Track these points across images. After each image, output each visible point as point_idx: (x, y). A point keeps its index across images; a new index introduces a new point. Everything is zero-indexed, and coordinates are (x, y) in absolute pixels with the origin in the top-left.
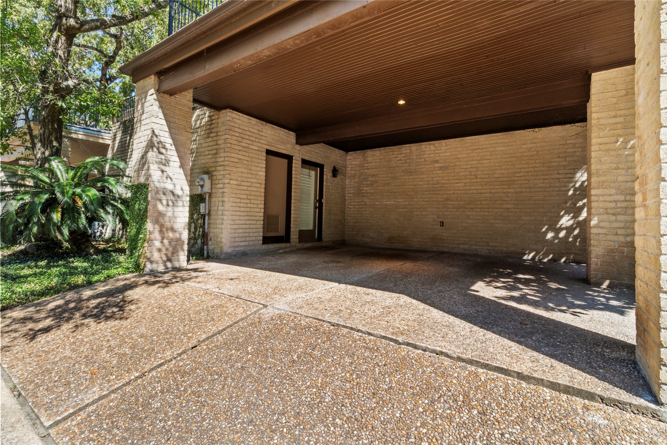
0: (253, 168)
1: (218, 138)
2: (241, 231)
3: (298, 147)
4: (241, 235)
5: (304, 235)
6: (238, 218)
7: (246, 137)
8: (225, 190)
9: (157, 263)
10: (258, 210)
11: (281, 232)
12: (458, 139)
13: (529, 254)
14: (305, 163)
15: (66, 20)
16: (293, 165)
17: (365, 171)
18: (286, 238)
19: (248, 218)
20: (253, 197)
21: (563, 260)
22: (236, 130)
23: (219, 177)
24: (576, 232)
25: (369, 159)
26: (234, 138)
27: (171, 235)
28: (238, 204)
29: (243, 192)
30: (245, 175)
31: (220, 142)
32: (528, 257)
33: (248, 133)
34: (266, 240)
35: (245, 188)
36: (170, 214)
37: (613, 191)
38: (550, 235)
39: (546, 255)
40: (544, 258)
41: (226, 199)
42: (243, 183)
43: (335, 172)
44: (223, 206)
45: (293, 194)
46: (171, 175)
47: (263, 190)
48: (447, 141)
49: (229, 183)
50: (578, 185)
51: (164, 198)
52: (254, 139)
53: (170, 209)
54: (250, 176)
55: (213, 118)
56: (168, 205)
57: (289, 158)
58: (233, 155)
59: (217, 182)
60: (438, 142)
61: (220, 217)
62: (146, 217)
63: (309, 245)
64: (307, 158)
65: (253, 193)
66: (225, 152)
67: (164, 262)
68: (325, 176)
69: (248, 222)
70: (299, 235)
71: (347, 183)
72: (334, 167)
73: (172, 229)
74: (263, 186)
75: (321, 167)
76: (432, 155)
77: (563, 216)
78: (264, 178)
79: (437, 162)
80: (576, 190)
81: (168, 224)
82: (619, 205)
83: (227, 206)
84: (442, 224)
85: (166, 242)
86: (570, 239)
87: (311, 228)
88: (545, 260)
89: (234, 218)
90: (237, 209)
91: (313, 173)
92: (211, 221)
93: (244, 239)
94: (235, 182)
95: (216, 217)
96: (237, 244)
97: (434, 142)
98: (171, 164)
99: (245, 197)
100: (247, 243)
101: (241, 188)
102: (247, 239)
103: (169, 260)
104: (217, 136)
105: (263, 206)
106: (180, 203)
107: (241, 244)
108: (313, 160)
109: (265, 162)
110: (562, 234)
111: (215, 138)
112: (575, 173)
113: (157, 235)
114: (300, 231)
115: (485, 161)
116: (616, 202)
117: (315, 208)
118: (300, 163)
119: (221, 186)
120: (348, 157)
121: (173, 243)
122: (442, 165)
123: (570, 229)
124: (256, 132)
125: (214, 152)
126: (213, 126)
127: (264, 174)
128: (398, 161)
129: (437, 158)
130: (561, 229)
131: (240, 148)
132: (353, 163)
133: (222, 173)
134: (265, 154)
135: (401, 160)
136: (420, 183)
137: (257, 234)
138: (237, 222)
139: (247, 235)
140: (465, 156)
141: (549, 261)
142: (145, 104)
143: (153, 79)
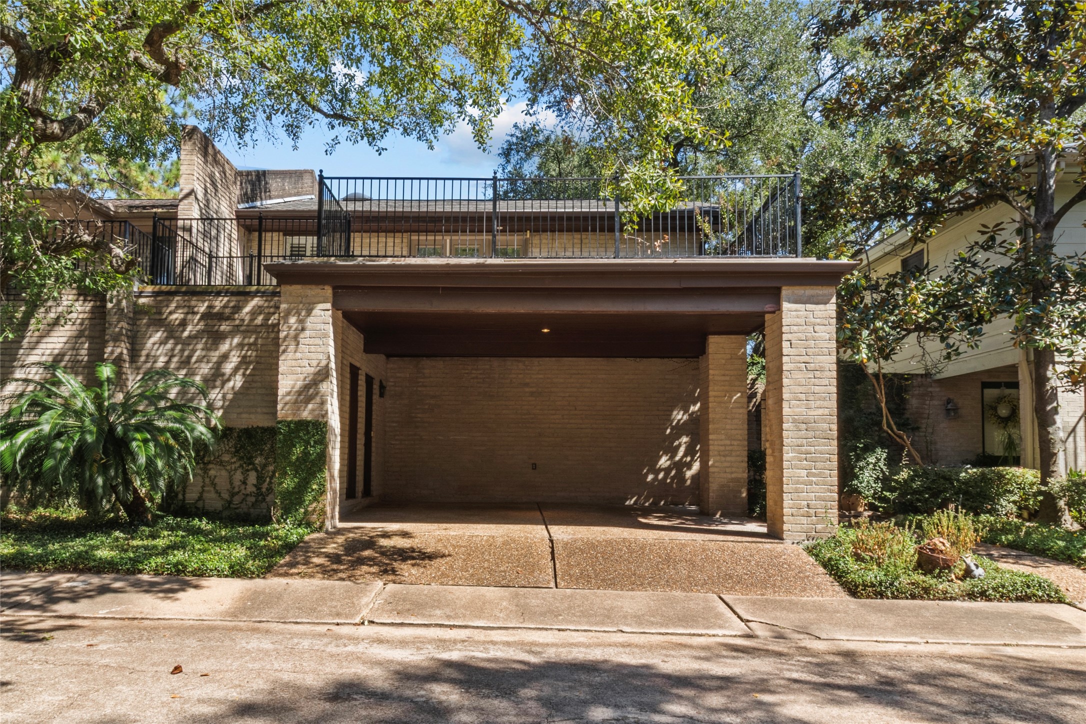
0: (344, 391)
3: (364, 356)
13: (631, 499)
16: (360, 382)
17: (419, 389)
21: (662, 503)
24: (673, 472)
25: (426, 371)
32: (630, 502)
36: (333, 459)
37: (723, 437)
38: (650, 477)
39: (647, 500)
40: (645, 502)
43: (382, 390)
45: (359, 425)
46: (334, 409)
47: (348, 422)
48: (541, 359)
50: (674, 424)
52: (344, 350)
53: (333, 452)
56: (332, 447)
57: (355, 372)
60: (530, 359)
63: (367, 501)
64: (371, 374)
65: (344, 426)
68: (374, 397)
71: (388, 405)
72: (381, 382)
73: (334, 477)
74: (348, 416)
75: (370, 382)
76: (521, 376)
77: (661, 456)
78: (348, 404)
79: (527, 385)
80: (673, 428)
81: (332, 472)
82: (727, 448)
84: (534, 467)
86: (668, 481)
88: (647, 504)
97: (524, 359)
109: (349, 382)
110: (661, 476)
112: (672, 411)
115: (585, 390)
116: (725, 445)
118: (364, 379)
120: (390, 366)
121: (334, 495)
122: (534, 390)
123: (667, 470)
124: (346, 338)
127: (348, 398)
128: (473, 378)
129: (527, 381)
130: (660, 470)
132: (398, 375)
134: (349, 370)
135: (477, 378)
136: (504, 412)
140: (562, 381)
141: (650, 504)
142: (310, 319)
143: (328, 291)
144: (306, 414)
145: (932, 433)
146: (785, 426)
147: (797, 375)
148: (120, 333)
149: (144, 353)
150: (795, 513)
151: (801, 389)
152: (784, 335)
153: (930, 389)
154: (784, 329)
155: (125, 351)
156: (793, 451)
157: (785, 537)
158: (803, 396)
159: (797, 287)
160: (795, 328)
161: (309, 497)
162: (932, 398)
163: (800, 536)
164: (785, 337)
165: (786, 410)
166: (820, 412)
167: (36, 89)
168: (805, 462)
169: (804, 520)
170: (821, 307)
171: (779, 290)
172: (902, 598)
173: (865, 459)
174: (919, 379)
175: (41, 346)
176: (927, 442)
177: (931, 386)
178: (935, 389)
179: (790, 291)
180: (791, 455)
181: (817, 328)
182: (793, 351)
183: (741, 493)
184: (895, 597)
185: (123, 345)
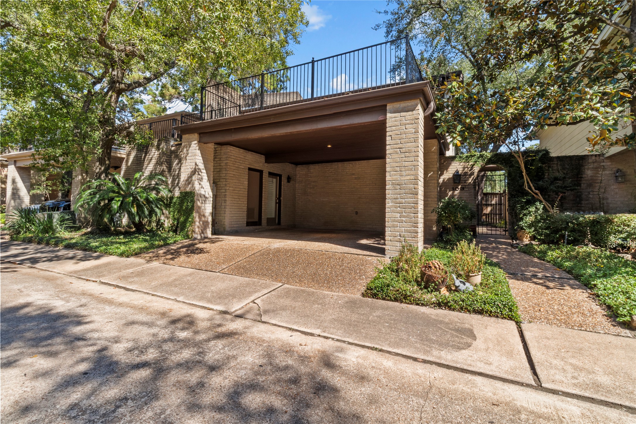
0: (241, 179)
1: (222, 162)
2: (235, 218)
3: (266, 165)
4: (235, 220)
5: (270, 221)
6: (233, 210)
7: (238, 161)
8: (227, 193)
9: (197, 234)
10: (244, 205)
11: (256, 219)
12: (365, 161)
14: (271, 174)
15: (119, 85)
16: (264, 176)
17: (309, 179)
18: (259, 223)
19: (239, 210)
20: (241, 197)
22: (232, 157)
23: (222, 186)
26: (232, 162)
27: (203, 219)
28: (233, 202)
29: (236, 194)
30: (237, 184)
31: (222, 164)
33: (239, 159)
34: (248, 224)
35: (237, 192)
36: (203, 208)
41: (227, 199)
42: (236, 189)
43: (289, 179)
44: (225, 203)
45: (263, 195)
46: (204, 186)
47: (247, 193)
49: (229, 189)
51: (200, 199)
52: (241, 162)
53: (203, 205)
54: (239, 184)
55: (217, 149)
56: (202, 203)
57: (261, 172)
58: (231, 172)
59: (221, 188)
61: (223, 209)
62: (193, 210)
63: (273, 227)
64: (271, 171)
65: (241, 195)
66: (226, 171)
67: (200, 234)
68: (282, 182)
69: (238, 213)
70: (267, 221)
71: (297, 186)
72: (288, 176)
73: (204, 216)
74: (247, 190)
75: (280, 176)
76: (350, 170)
78: (247, 185)
79: (353, 174)
81: (202, 213)
83: (228, 203)
84: (357, 213)
85: (201, 223)
87: (273, 216)
89: (232, 210)
90: (233, 204)
91: (275, 180)
92: (217, 212)
93: (236, 223)
94: (232, 189)
95: (220, 210)
96: (232, 226)
98: (204, 180)
99: (237, 197)
100: (238, 225)
101: (235, 192)
102: (238, 223)
103: (203, 233)
104: (220, 160)
105: (246, 203)
106: (208, 202)
107: (235, 226)
108: (275, 172)
109: (247, 175)
111: (218, 162)
113: (197, 219)
114: (268, 218)
117: (276, 203)
118: (267, 175)
119: (224, 191)
120: (298, 169)
121: (205, 224)
122: (356, 176)
124: (243, 157)
125: (219, 170)
126: (217, 154)
127: (247, 183)
128: (330, 173)
129: (354, 172)
131: (234, 168)
132: (301, 173)
133: (224, 183)
134: (247, 170)
135: (332, 172)
136: (344, 187)
137: (243, 220)
138: (233, 212)
139: (238, 220)
140: (369, 171)
142: (191, 148)
143: (196, 136)
144: (188, 189)
145: (604, 192)
146: (387, 187)
147: (395, 156)
148: (163, 161)
149: (173, 168)
150: (392, 240)
151: (397, 164)
152: (387, 133)
153: (602, 164)
154: (388, 129)
155: (165, 168)
156: (392, 202)
157: (386, 253)
158: (398, 169)
159: (396, 103)
160: (394, 128)
161: (188, 224)
162: (604, 169)
163: (395, 253)
164: (388, 134)
165: (388, 178)
166: (408, 177)
167: (118, 73)
168: (399, 209)
169: (398, 244)
170: (410, 113)
171: (386, 106)
172: (388, 300)
173: (527, 209)
174: (594, 158)
175: (148, 168)
176: (600, 198)
177: (604, 162)
178: (607, 163)
179: (391, 106)
180: (390, 204)
181: (407, 126)
182: (393, 142)
183: (432, 227)
184: (384, 299)
185: (164, 165)
